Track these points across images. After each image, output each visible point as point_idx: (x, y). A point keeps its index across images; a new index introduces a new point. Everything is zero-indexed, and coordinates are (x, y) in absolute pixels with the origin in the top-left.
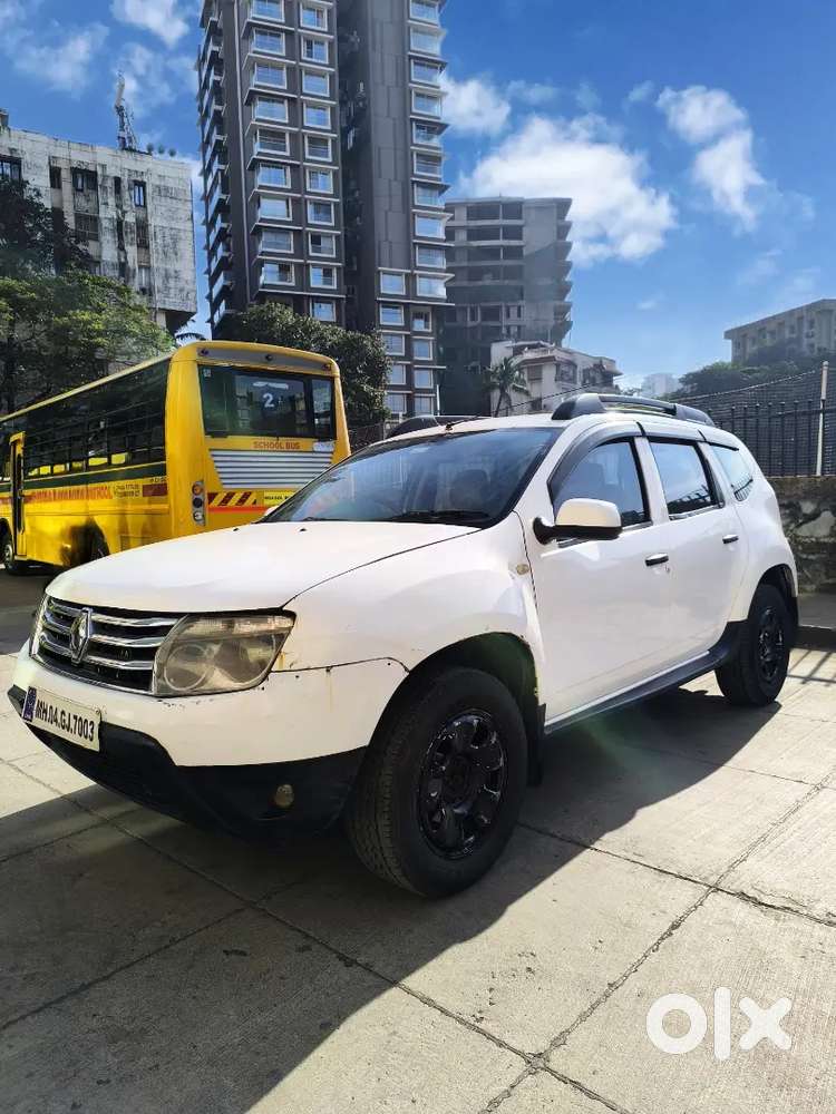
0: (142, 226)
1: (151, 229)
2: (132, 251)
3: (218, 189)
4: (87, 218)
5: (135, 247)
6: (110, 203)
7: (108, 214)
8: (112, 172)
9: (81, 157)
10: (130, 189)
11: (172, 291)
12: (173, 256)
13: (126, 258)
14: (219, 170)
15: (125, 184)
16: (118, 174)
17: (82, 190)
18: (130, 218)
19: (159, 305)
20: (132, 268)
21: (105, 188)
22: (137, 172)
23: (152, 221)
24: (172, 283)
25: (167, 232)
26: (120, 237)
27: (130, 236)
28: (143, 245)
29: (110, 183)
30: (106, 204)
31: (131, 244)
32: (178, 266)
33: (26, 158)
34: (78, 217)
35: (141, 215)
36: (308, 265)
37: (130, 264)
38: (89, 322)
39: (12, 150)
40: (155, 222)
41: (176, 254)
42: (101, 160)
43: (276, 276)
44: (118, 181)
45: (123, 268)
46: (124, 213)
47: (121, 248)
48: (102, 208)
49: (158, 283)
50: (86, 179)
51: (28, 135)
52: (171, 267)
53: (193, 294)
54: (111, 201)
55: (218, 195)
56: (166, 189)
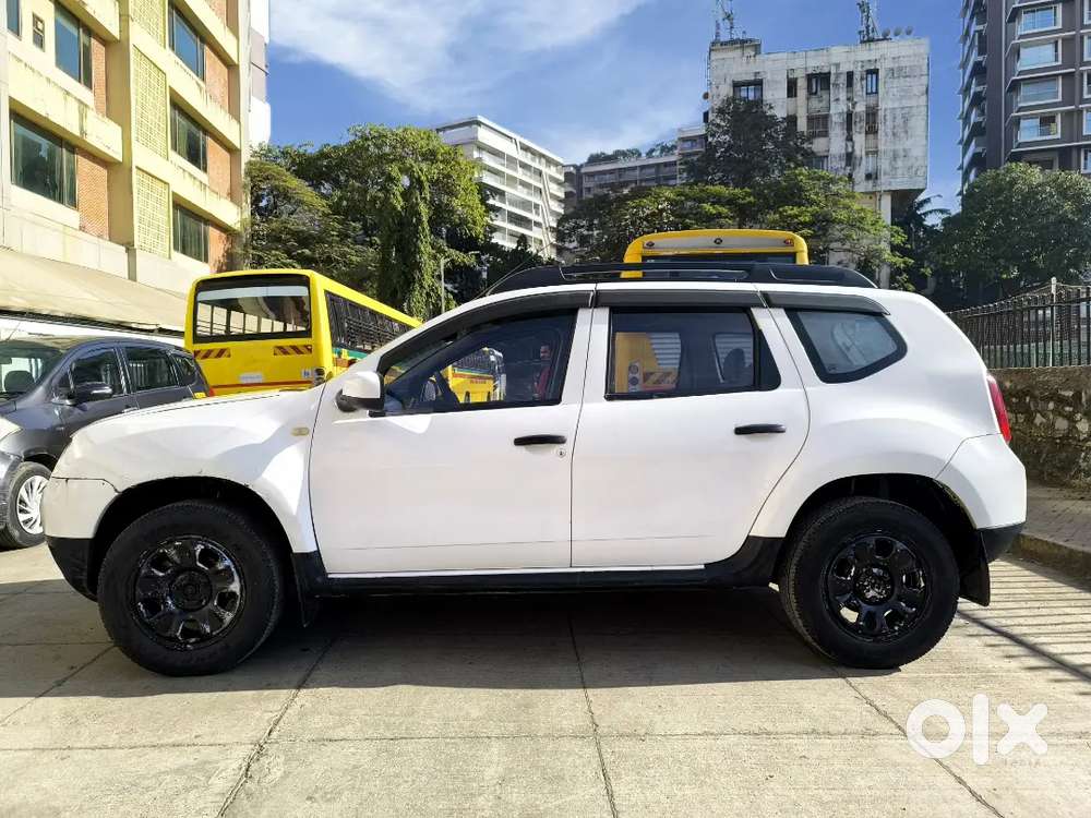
0: (872, 114)
1: (881, 113)
2: (859, 139)
3: (975, 52)
4: (818, 118)
5: (863, 135)
6: (841, 98)
7: (838, 110)
8: (845, 68)
9: (816, 63)
10: (862, 79)
11: (899, 172)
12: (902, 135)
13: (853, 147)
14: (975, 31)
15: (857, 77)
16: (851, 68)
17: (816, 93)
18: (860, 108)
19: (884, 188)
20: (858, 156)
21: (836, 85)
22: (870, 61)
23: (882, 106)
24: (900, 163)
25: (898, 112)
26: (849, 129)
27: (858, 125)
28: (872, 130)
29: (843, 80)
30: (837, 100)
31: (860, 133)
32: (908, 144)
33: (767, 77)
34: (810, 119)
35: (872, 100)
36: (1080, 112)
37: (857, 153)
38: (796, 216)
39: (757, 74)
40: (886, 104)
41: (906, 132)
42: (835, 60)
43: (1037, 131)
44: (850, 75)
45: (849, 158)
46: (854, 105)
47: (849, 138)
48: (833, 105)
49: (884, 165)
50: (821, 81)
51: (771, 56)
52: (899, 147)
53: (924, 169)
54: (843, 95)
55: (974, 57)
56: (900, 69)
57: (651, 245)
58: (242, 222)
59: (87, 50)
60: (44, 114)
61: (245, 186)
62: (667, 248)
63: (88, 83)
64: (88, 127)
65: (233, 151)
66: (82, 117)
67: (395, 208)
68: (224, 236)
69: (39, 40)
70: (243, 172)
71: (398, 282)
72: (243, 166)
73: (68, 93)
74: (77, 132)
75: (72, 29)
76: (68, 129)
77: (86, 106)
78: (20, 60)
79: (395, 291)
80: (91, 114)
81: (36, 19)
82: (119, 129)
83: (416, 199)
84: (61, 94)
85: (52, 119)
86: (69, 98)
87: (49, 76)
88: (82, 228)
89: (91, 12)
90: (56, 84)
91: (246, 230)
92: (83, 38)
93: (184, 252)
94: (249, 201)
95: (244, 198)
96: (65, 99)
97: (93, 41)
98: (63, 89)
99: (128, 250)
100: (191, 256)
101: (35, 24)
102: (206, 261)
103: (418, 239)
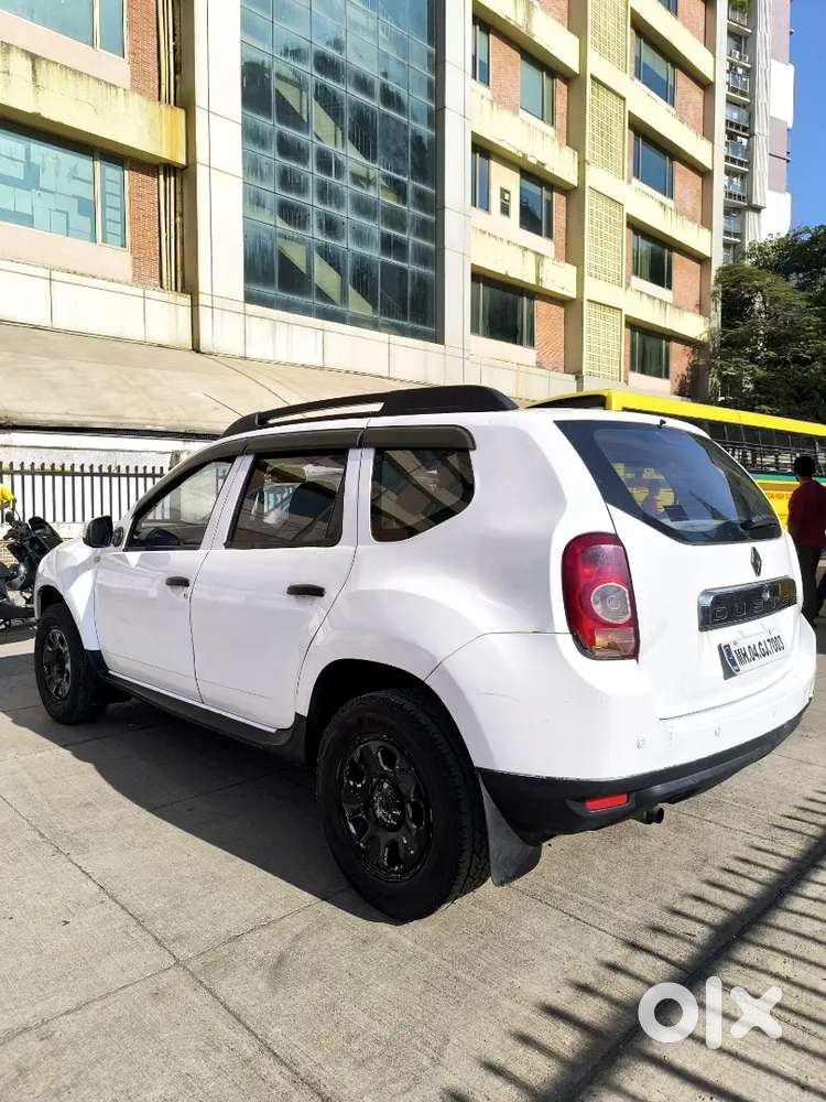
58: (711, 332)
59: (549, 204)
60: (504, 273)
61: (715, 294)
63: (549, 234)
64: (544, 275)
65: (703, 261)
66: (538, 265)
68: (689, 349)
69: (505, 210)
70: (713, 279)
72: (714, 273)
73: (526, 249)
74: (533, 281)
75: (535, 189)
76: (526, 280)
77: (543, 256)
78: (484, 232)
80: (547, 263)
81: (504, 191)
82: (575, 268)
84: (519, 251)
85: (511, 275)
86: (526, 253)
87: (511, 239)
88: (539, 365)
89: (551, 171)
90: (515, 244)
91: (713, 339)
92: (545, 194)
93: (643, 371)
94: (719, 309)
95: (713, 305)
96: (523, 255)
97: (554, 194)
98: (521, 247)
99: (577, 378)
100: (650, 374)
101: (502, 197)
102: (667, 377)
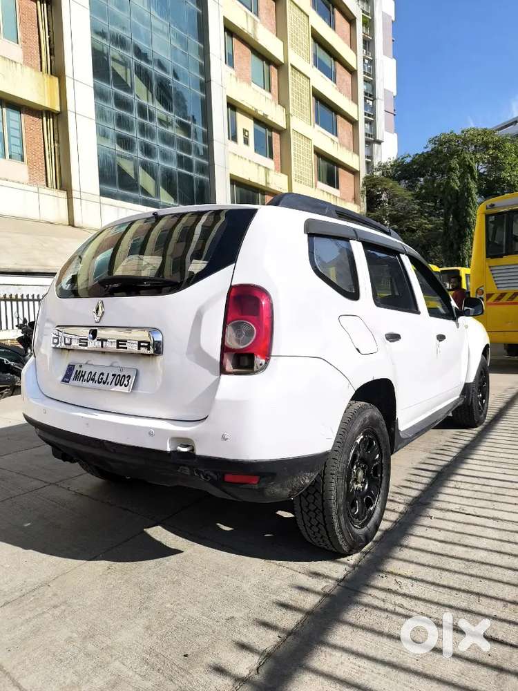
57: (492, 206)
59: (270, 139)
60: (248, 179)
61: (363, 192)
62: (504, 207)
63: (271, 156)
64: (270, 180)
65: (355, 173)
66: (267, 175)
67: (452, 188)
69: (246, 142)
70: (361, 183)
71: (454, 238)
73: (259, 165)
74: (264, 184)
75: (262, 130)
76: (260, 183)
77: (269, 169)
78: (236, 155)
79: (452, 245)
80: (272, 173)
81: (245, 131)
82: (287, 177)
83: (468, 179)
84: (256, 166)
85: (251, 180)
86: (260, 167)
87: (251, 159)
89: (271, 119)
90: (253, 162)
92: (268, 133)
94: (365, 201)
95: (362, 199)
96: (258, 169)
97: (273, 133)
98: (256, 164)
101: (244, 133)
103: (468, 206)
